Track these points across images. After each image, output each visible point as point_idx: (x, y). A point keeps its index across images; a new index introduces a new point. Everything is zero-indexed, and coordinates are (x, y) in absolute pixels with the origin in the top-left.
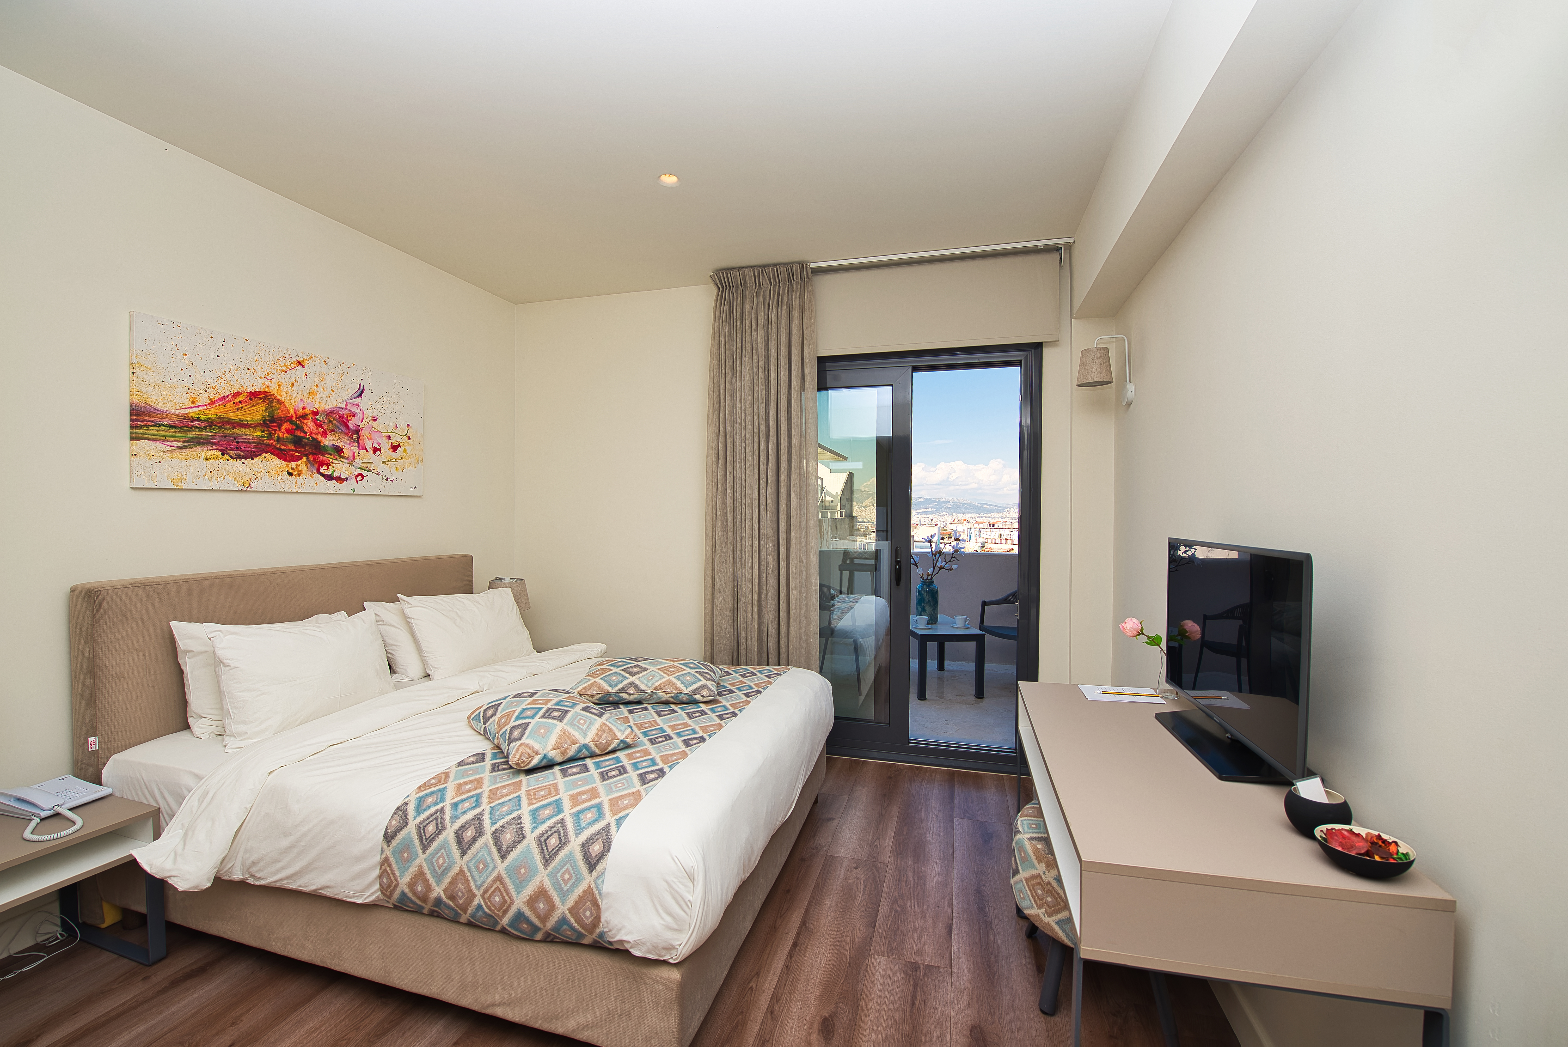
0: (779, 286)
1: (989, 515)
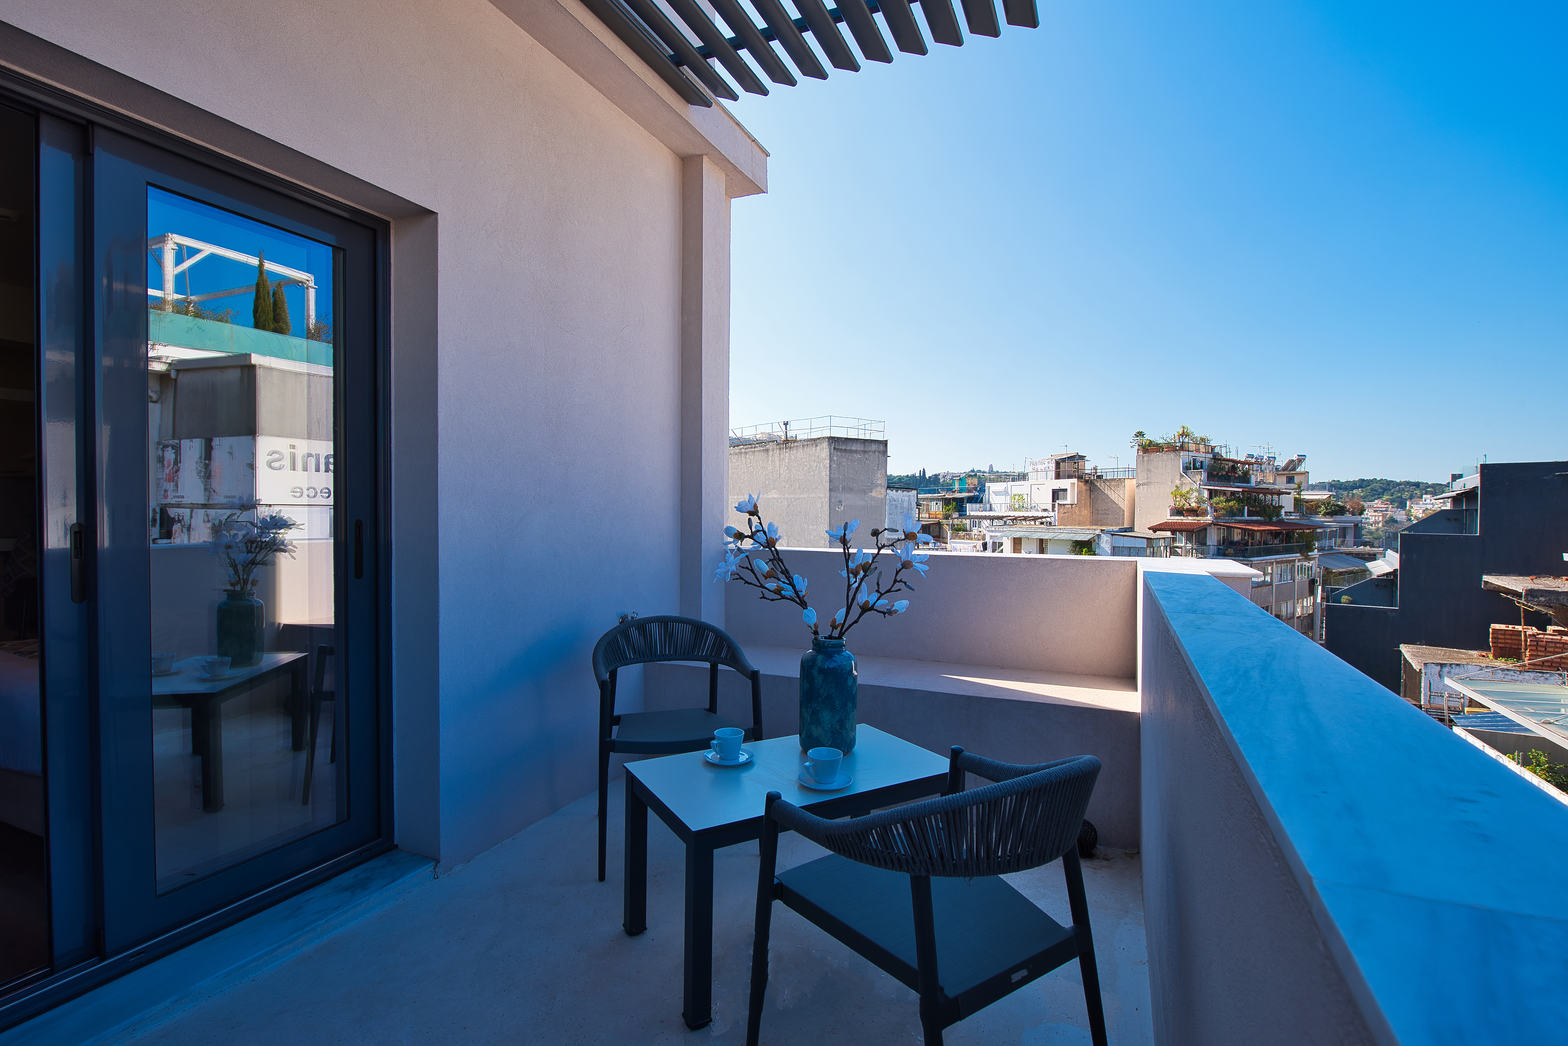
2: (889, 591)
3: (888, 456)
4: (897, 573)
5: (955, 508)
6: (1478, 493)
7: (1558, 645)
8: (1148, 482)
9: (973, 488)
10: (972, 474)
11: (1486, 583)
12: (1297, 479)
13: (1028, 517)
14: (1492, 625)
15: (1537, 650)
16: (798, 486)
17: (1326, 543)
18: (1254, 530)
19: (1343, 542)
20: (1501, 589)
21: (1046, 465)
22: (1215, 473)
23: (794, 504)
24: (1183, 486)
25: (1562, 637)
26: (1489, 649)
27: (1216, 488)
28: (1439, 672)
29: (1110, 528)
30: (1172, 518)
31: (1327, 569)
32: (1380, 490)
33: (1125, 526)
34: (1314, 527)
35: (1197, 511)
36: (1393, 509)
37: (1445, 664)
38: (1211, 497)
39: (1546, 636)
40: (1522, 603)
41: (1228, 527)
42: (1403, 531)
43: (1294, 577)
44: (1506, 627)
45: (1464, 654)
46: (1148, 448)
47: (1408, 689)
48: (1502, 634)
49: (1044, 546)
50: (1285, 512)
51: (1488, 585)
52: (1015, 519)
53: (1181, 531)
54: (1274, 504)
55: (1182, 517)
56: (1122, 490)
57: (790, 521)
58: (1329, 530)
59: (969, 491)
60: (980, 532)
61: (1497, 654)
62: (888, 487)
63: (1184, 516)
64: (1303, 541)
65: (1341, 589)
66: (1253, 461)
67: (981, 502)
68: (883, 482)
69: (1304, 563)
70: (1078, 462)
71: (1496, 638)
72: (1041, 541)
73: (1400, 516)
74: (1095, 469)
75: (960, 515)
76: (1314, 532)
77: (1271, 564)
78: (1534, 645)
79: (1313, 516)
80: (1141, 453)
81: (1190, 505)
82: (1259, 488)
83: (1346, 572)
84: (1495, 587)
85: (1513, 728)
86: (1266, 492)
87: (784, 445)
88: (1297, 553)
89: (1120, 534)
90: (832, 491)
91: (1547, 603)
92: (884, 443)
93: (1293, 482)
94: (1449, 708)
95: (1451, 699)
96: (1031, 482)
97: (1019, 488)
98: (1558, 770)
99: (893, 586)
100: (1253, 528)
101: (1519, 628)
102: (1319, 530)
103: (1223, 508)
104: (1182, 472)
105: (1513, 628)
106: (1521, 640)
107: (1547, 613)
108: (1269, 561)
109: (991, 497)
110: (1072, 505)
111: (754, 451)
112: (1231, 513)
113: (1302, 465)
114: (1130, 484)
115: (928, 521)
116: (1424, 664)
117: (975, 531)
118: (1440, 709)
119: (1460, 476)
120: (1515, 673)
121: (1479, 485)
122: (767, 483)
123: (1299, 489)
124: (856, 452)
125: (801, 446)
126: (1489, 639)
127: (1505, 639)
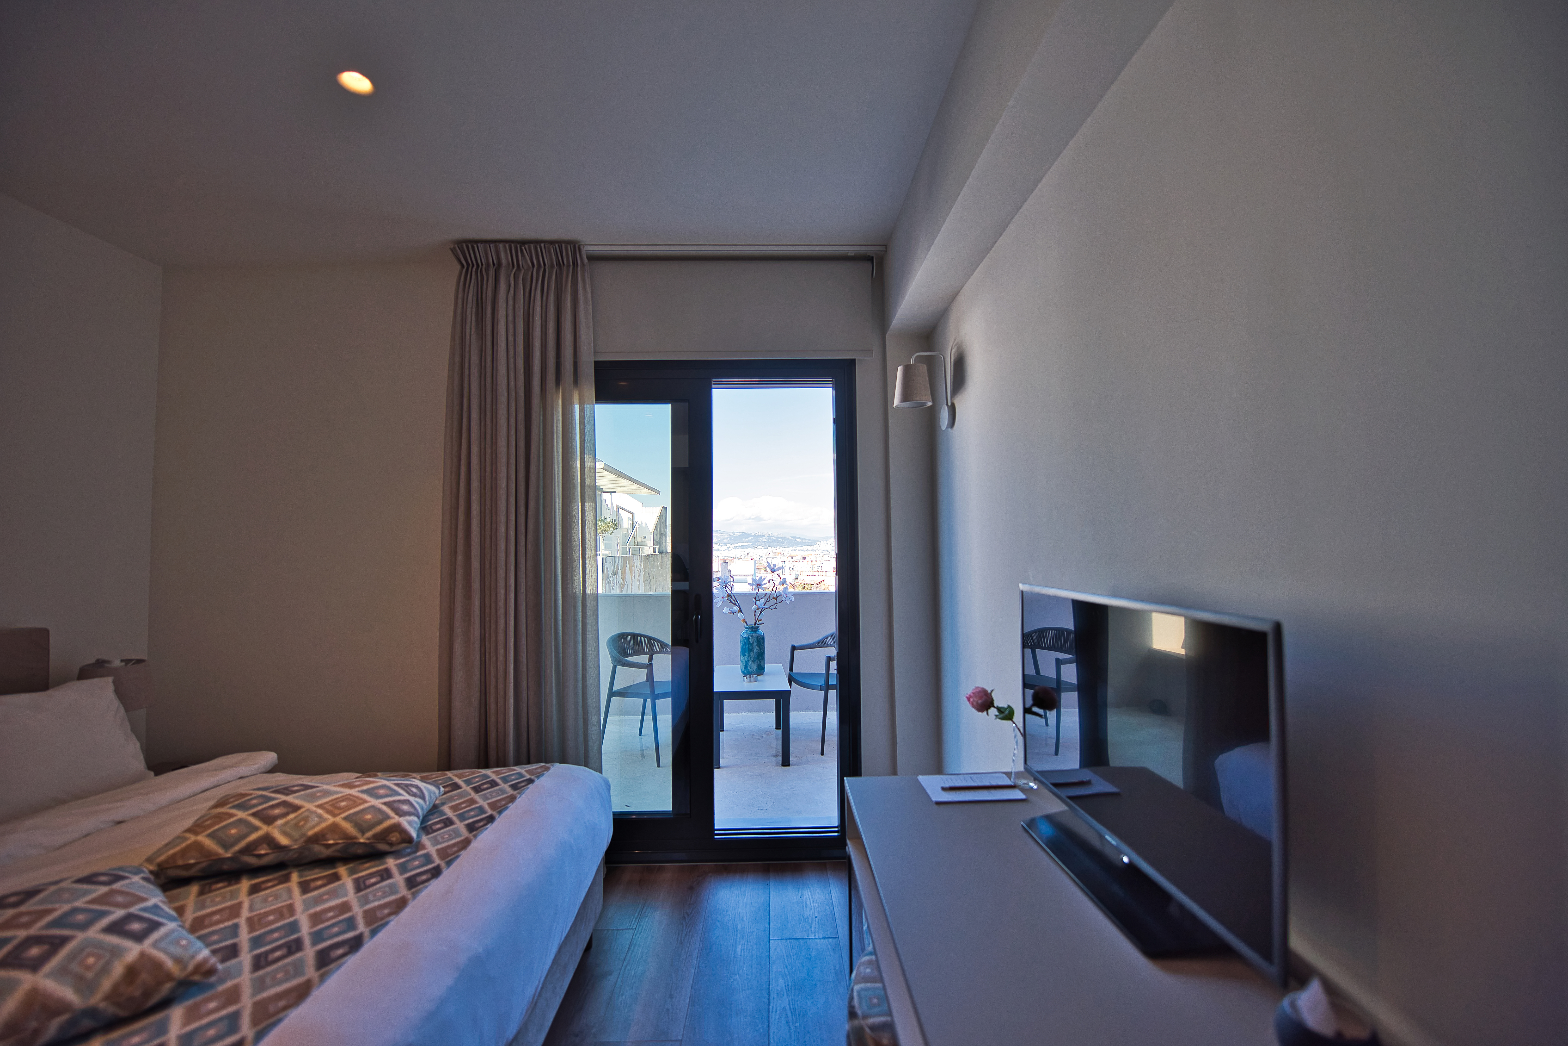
0: (545, 270)
1: (802, 548)
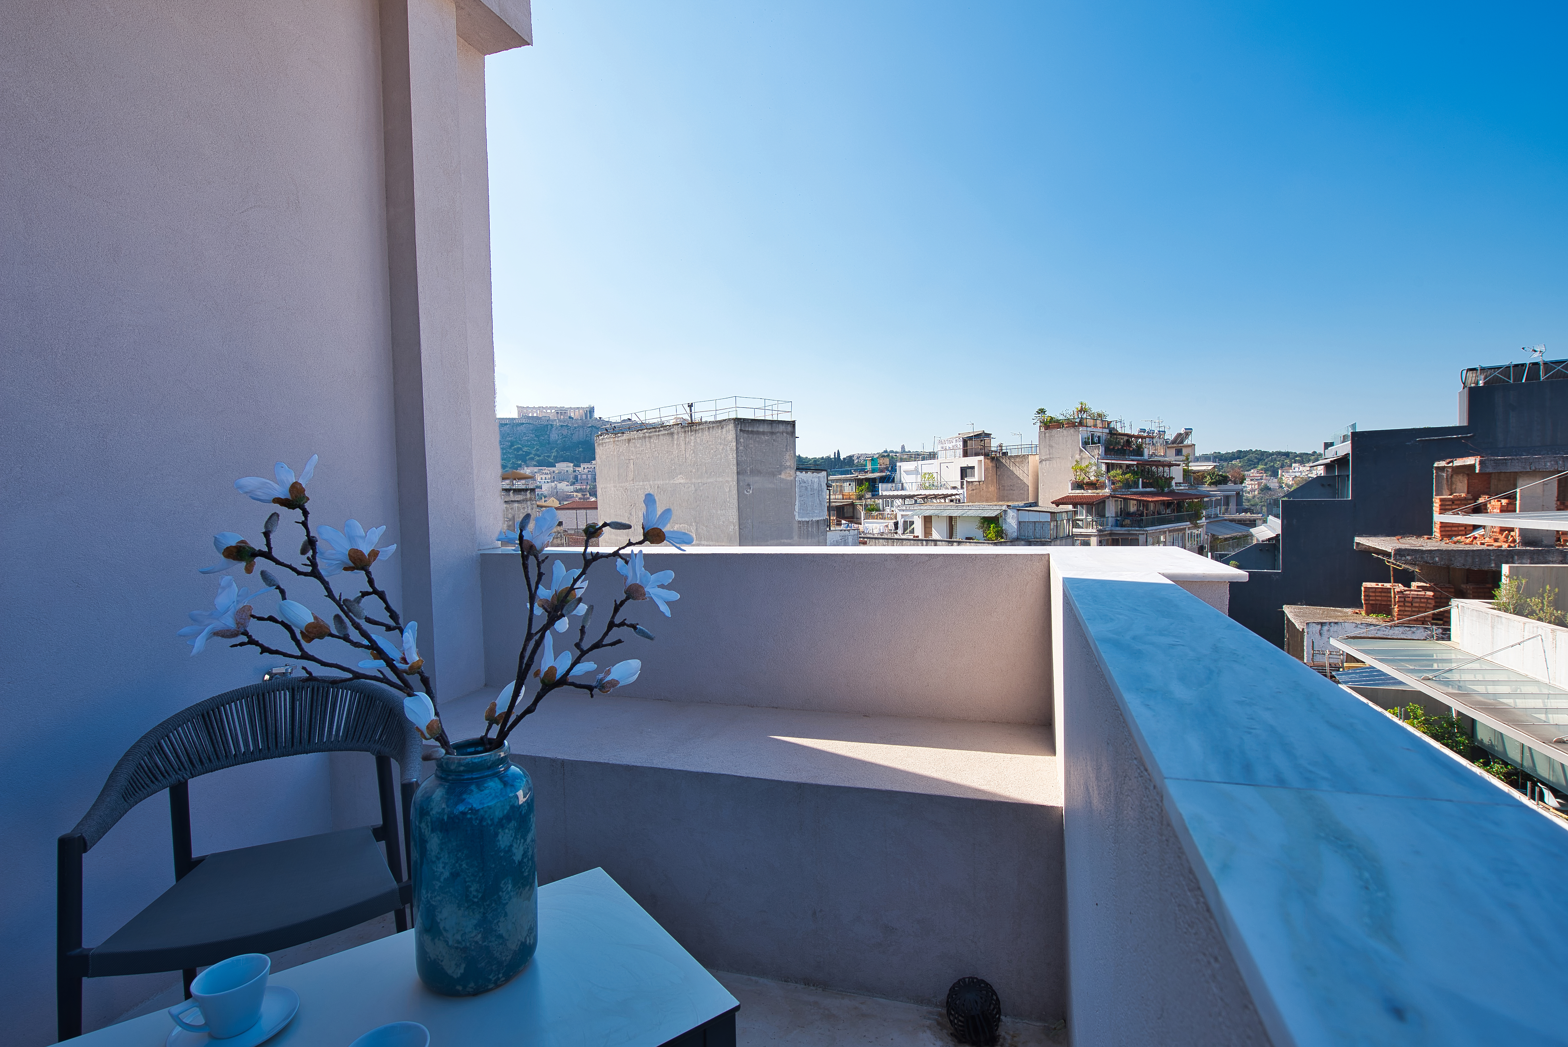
2: (597, 646)
3: (797, 437)
4: (617, 609)
5: (868, 488)
6: (1349, 459)
7: (1423, 600)
8: (1050, 458)
9: (885, 468)
10: (886, 455)
11: (1358, 544)
12: (1185, 451)
13: (938, 495)
14: (1363, 583)
15: (1404, 606)
16: (704, 470)
17: (1212, 511)
18: (1149, 501)
19: (1227, 509)
20: (1371, 550)
21: (954, 444)
22: (1112, 447)
23: (701, 488)
24: (1083, 460)
25: (1425, 593)
26: (1361, 606)
27: (1113, 462)
28: (1320, 631)
29: (1016, 504)
30: (1073, 491)
31: (1213, 535)
32: (1255, 461)
33: (1030, 501)
34: (1201, 497)
35: (1096, 484)
36: (1267, 478)
37: (1325, 623)
38: (1108, 471)
39: (1412, 593)
40: (1392, 562)
41: (1125, 499)
42: (1283, 497)
43: (1185, 544)
44: (1377, 585)
45: (1340, 612)
46: (1050, 425)
47: (1291, 647)
48: (1373, 592)
49: (953, 524)
50: (1176, 483)
51: (1360, 546)
52: (926, 497)
53: (1082, 504)
54: (1165, 475)
55: (1083, 491)
56: (1026, 466)
57: (698, 506)
58: (1214, 499)
59: (882, 471)
60: (893, 511)
61: (1369, 611)
62: (797, 469)
63: (1084, 490)
64: (1192, 510)
65: (1228, 554)
66: (1145, 435)
67: (893, 481)
68: (791, 463)
69: (1194, 531)
70: (984, 440)
71: (1367, 596)
72: (951, 518)
73: (1273, 483)
74: (1001, 446)
75: (873, 495)
76: (1202, 501)
77: (1165, 532)
78: (1402, 602)
79: (1201, 486)
80: (1043, 429)
81: (1089, 479)
82: (1152, 461)
83: (1231, 538)
84: (1365, 548)
85: (1388, 681)
86: (1159, 464)
87: (689, 428)
88: (1188, 522)
89: (1025, 509)
90: (740, 474)
91: (1413, 561)
92: (792, 424)
93: (1181, 455)
94: (1330, 664)
95: (1331, 656)
96: (940, 460)
97: (928, 466)
98: (1433, 722)
99: (606, 634)
100: (1148, 499)
101: (1388, 585)
102: (1206, 499)
103: (1120, 481)
104: (1081, 447)
105: (1382, 585)
106: (1391, 597)
107: (1414, 571)
108: (1163, 530)
109: (902, 476)
110: (979, 482)
111: (659, 435)
112: (1127, 485)
113: (1189, 438)
114: (1033, 460)
115: (842, 502)
116: (1306, 623)
117: (888, 510)
118: (1322, 666)
119: (1332, 444)
120: (1386, 628)
121: (1350, 452)
122: (673, 467)
123: (1187, 461)
124: (763, 433)
125: (707, 429)
126: (1361, 596)
127: (1375, 596)
